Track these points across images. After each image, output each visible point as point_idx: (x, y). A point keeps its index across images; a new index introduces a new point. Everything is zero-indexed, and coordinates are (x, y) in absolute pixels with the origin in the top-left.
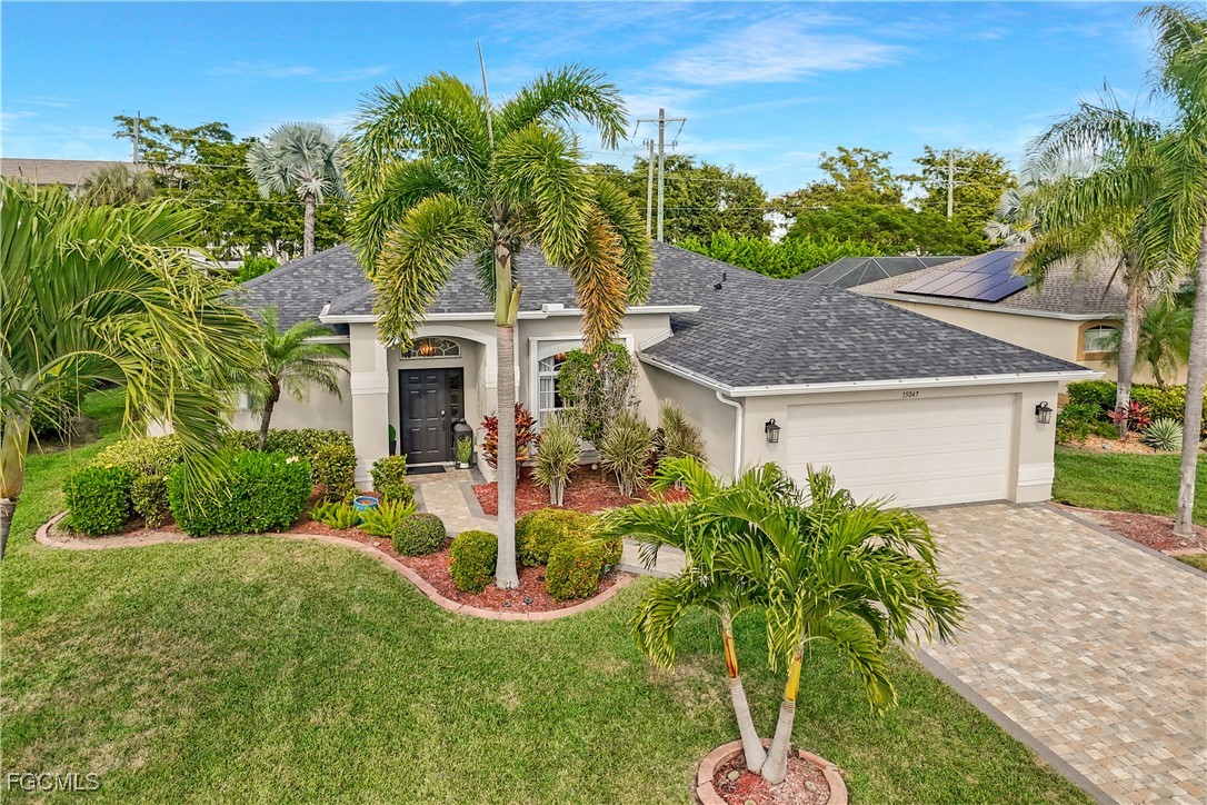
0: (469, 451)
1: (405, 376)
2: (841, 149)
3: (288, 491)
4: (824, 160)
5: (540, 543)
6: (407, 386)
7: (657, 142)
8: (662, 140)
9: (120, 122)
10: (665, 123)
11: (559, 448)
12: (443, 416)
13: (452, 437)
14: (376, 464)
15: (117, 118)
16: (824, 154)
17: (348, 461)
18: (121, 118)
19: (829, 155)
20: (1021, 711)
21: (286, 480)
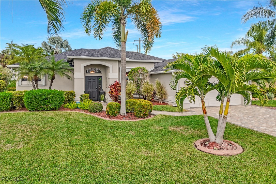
0: (104, 97)
1: (87, 78)
2: (177, 53)
3: (59, 98)
4: (173, 55)
5: (131, 105)
6: (88, 81)
7: (139, 45)
8: (140, 45)
9: (7, 44)
10: (141, 41)
11: (131, 89)
12: (97, 88)
13: (99, 93)
14: (81, 95)
15: (6, 44)
16: (173, 54)
17: (73, 94)
18: (8, 44)
19: (174, 54)
20: (274, 134)
21: (58, 94)
